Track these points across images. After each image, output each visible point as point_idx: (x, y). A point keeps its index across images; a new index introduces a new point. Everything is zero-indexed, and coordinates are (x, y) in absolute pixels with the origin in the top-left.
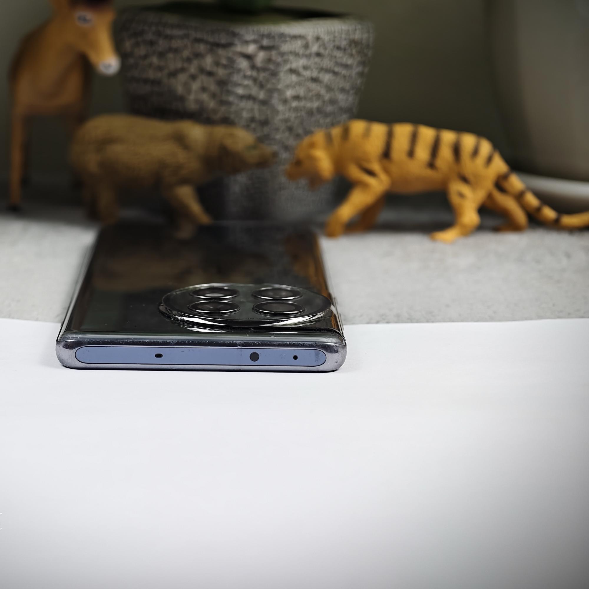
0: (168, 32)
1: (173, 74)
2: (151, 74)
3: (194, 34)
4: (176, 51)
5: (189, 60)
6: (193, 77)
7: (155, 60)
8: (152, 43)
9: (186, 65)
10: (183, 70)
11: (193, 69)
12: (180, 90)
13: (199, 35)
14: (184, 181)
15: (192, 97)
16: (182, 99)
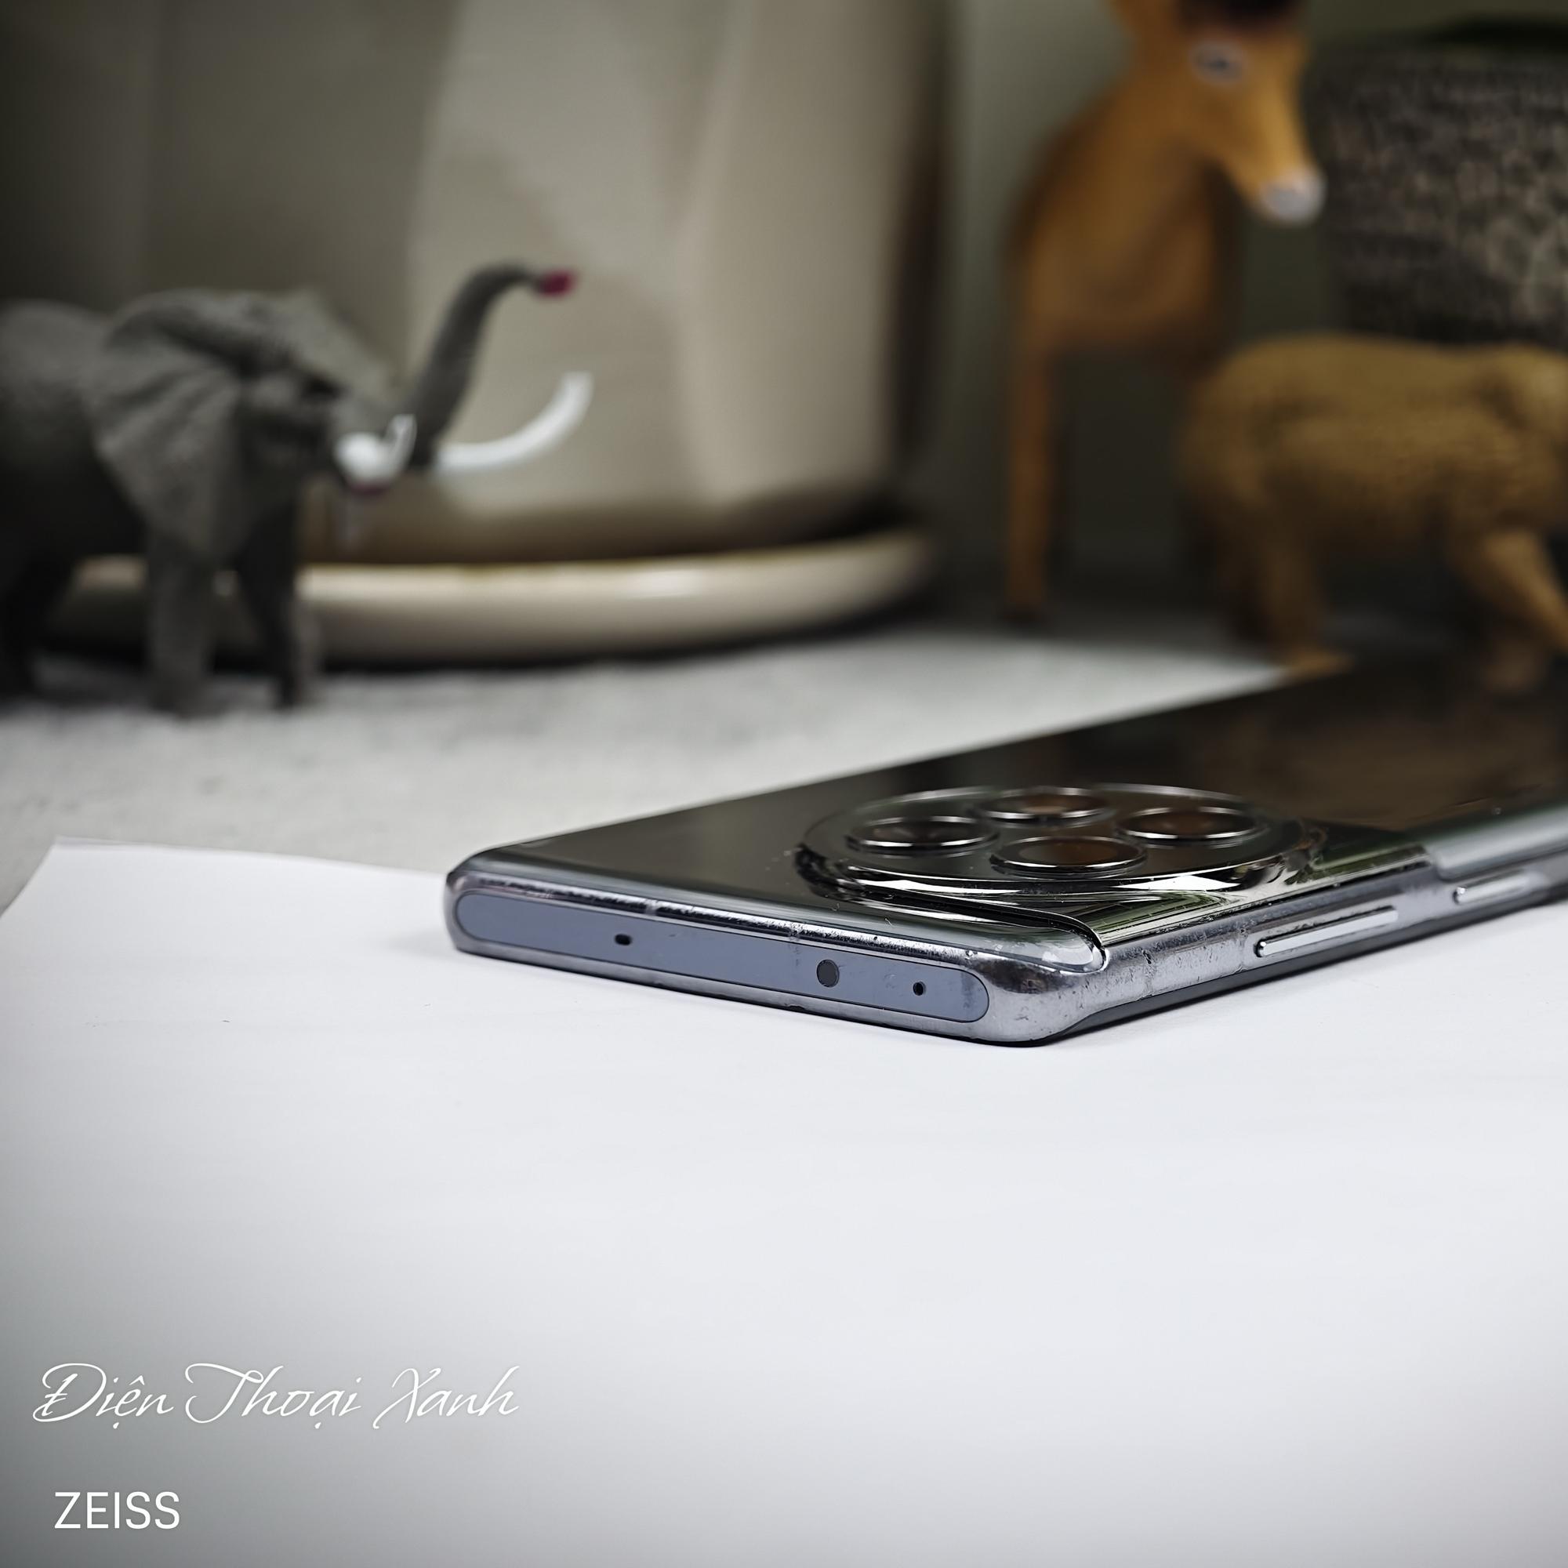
0: (1457, 95)
1: (1476, 218)
2: (1412, 223)
3: (1532, 98)
4: (1481, 151)
5: (1520, 176)
6: (1535, 225)
7: (1422, 183)
8: (1411, 134)
9: (1511, 190)
10: (1503, 203)
11: (1533, 200)
12: (1494, 260)
13: (1548, 101)
14: (1512, 519)
15: (1531, 280)
16: (1501, 290)
